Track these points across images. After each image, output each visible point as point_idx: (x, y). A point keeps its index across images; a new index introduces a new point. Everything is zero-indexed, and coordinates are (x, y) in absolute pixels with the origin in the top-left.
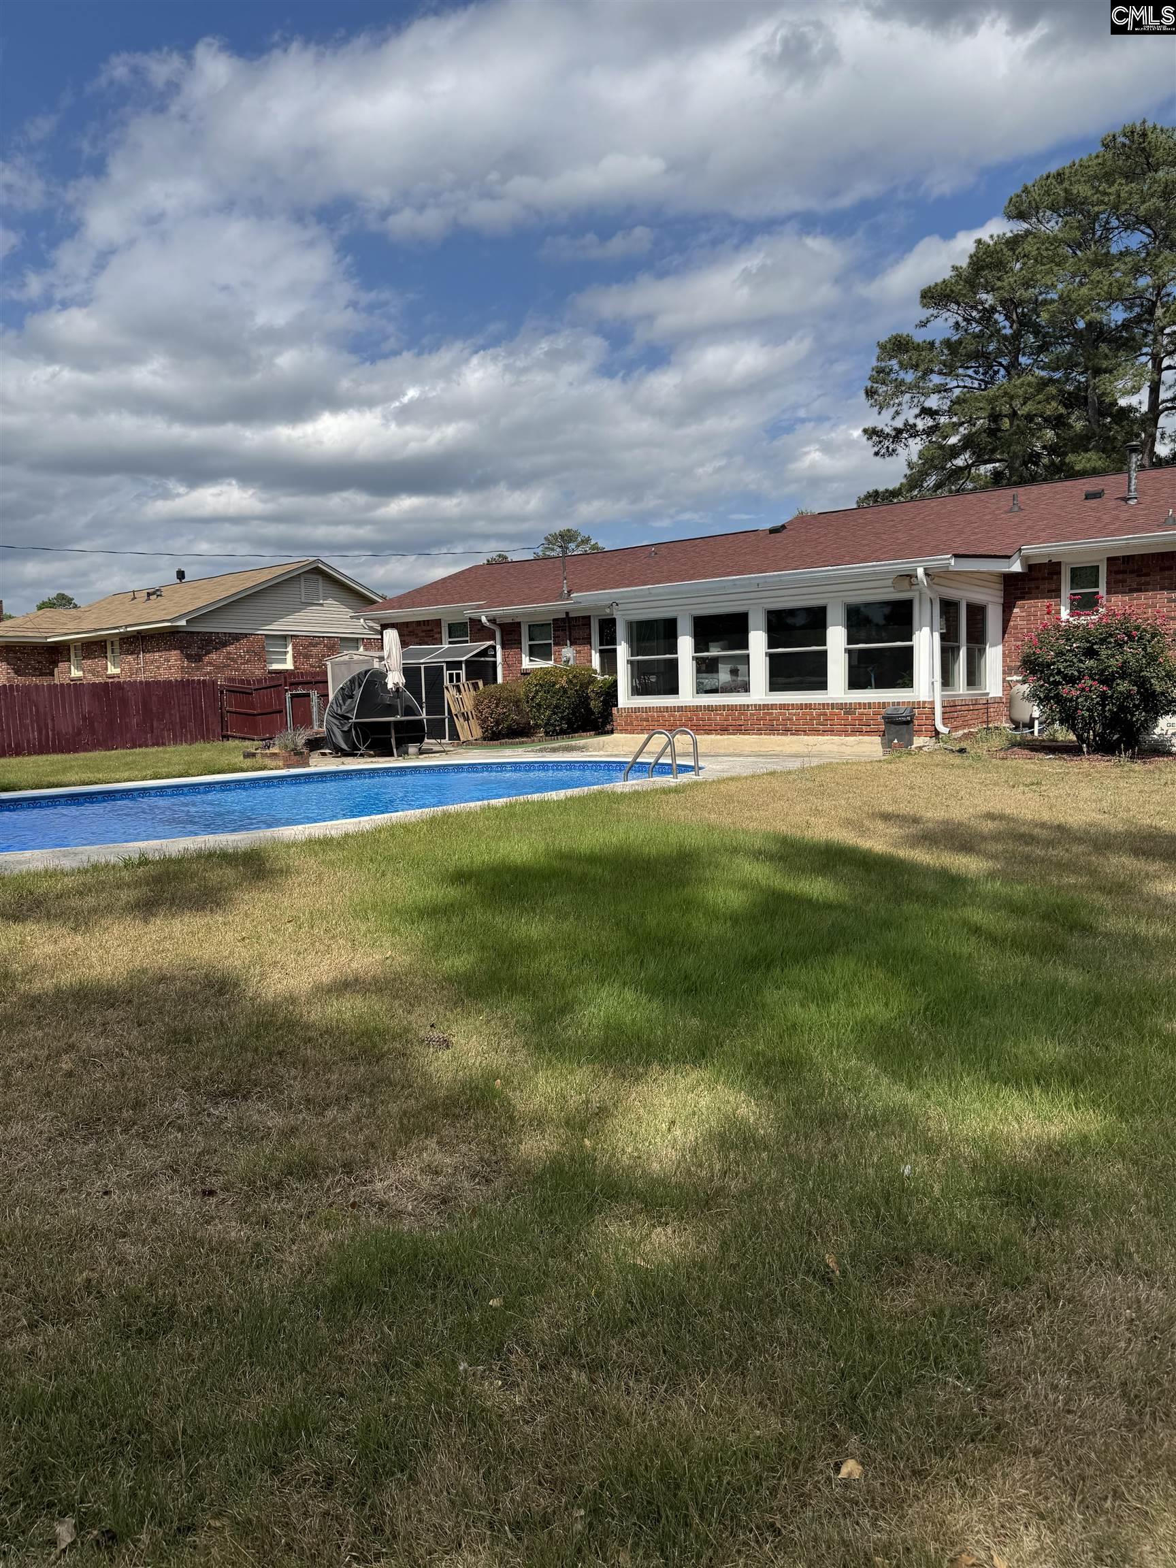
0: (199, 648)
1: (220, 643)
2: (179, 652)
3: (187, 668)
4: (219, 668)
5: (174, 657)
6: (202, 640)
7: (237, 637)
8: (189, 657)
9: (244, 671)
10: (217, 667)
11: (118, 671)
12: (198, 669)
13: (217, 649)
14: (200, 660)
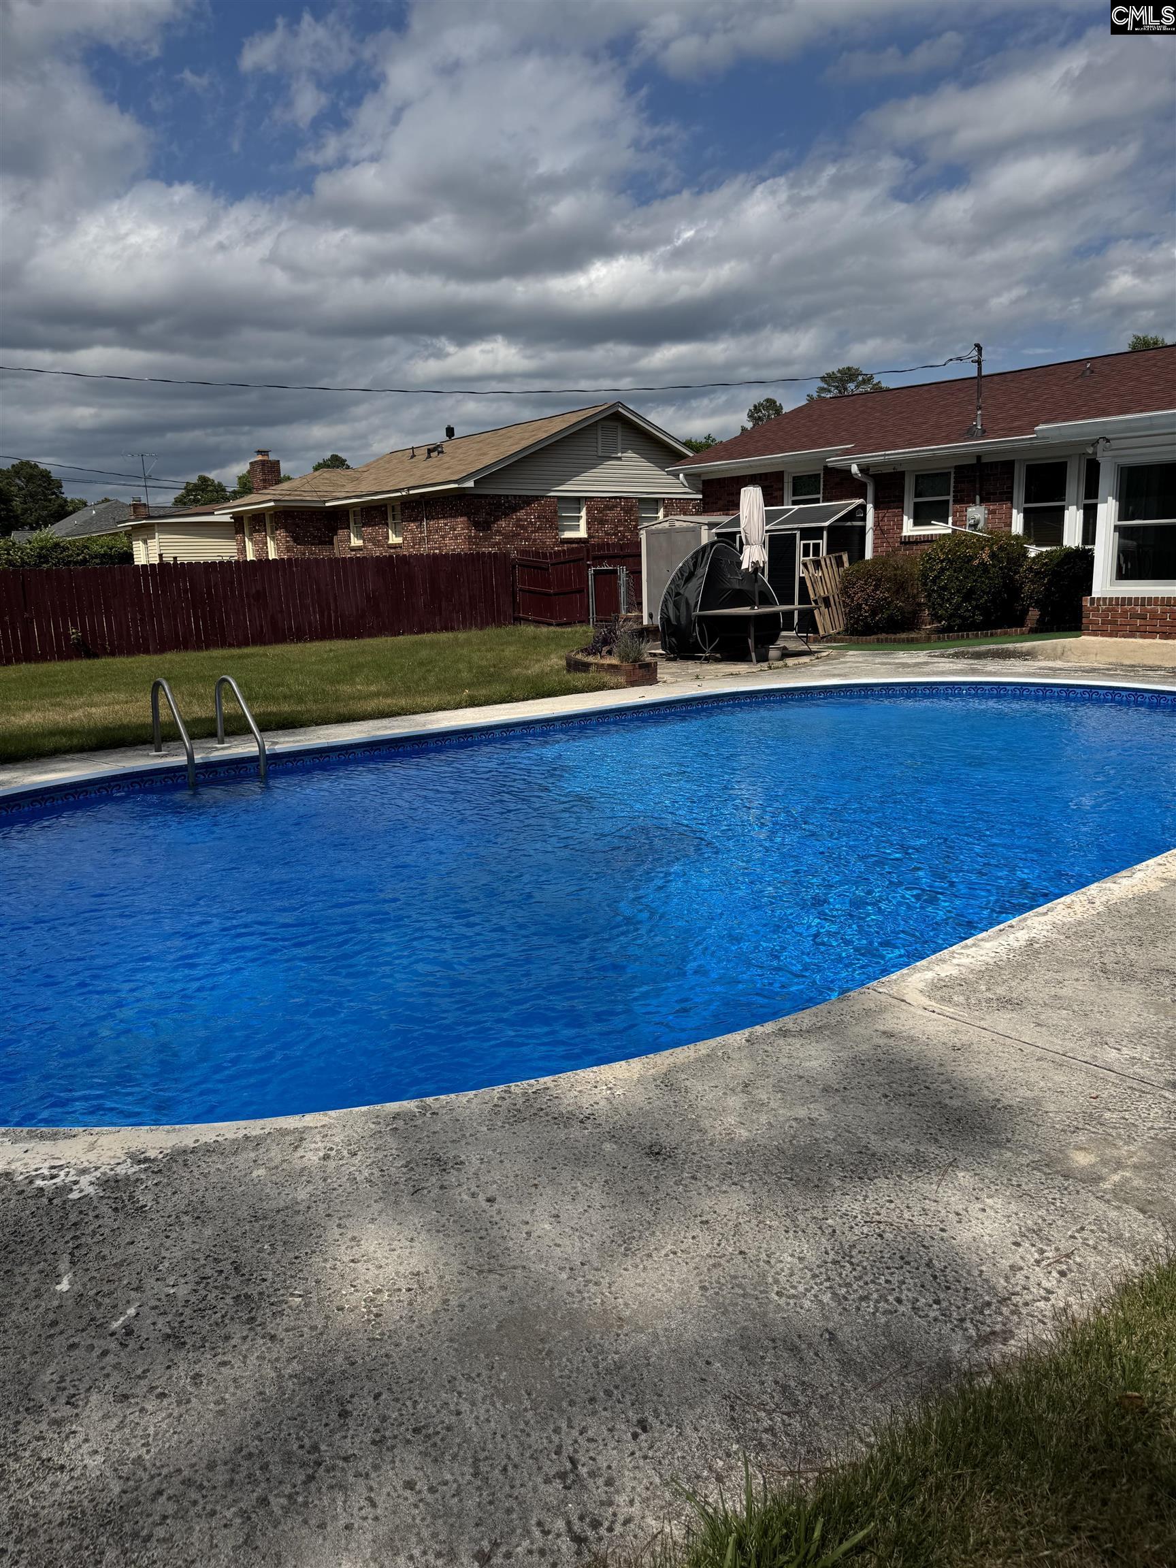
0: (487, 514)
1: (509, 507)
2: (464, 519)
3: (475, 537)
4: (510, 537)
5: (460, 526)
6: (490, 504)
7: (528, 500)
8: (477, 525)
9: (535, 540)
10: (506, 536)
11: (399, 540)
12: (485, 538)
13: (506, 515)
14: (489, 528)
